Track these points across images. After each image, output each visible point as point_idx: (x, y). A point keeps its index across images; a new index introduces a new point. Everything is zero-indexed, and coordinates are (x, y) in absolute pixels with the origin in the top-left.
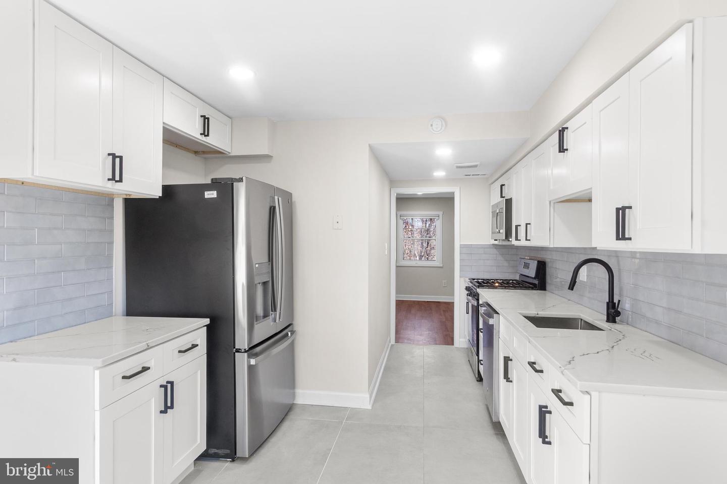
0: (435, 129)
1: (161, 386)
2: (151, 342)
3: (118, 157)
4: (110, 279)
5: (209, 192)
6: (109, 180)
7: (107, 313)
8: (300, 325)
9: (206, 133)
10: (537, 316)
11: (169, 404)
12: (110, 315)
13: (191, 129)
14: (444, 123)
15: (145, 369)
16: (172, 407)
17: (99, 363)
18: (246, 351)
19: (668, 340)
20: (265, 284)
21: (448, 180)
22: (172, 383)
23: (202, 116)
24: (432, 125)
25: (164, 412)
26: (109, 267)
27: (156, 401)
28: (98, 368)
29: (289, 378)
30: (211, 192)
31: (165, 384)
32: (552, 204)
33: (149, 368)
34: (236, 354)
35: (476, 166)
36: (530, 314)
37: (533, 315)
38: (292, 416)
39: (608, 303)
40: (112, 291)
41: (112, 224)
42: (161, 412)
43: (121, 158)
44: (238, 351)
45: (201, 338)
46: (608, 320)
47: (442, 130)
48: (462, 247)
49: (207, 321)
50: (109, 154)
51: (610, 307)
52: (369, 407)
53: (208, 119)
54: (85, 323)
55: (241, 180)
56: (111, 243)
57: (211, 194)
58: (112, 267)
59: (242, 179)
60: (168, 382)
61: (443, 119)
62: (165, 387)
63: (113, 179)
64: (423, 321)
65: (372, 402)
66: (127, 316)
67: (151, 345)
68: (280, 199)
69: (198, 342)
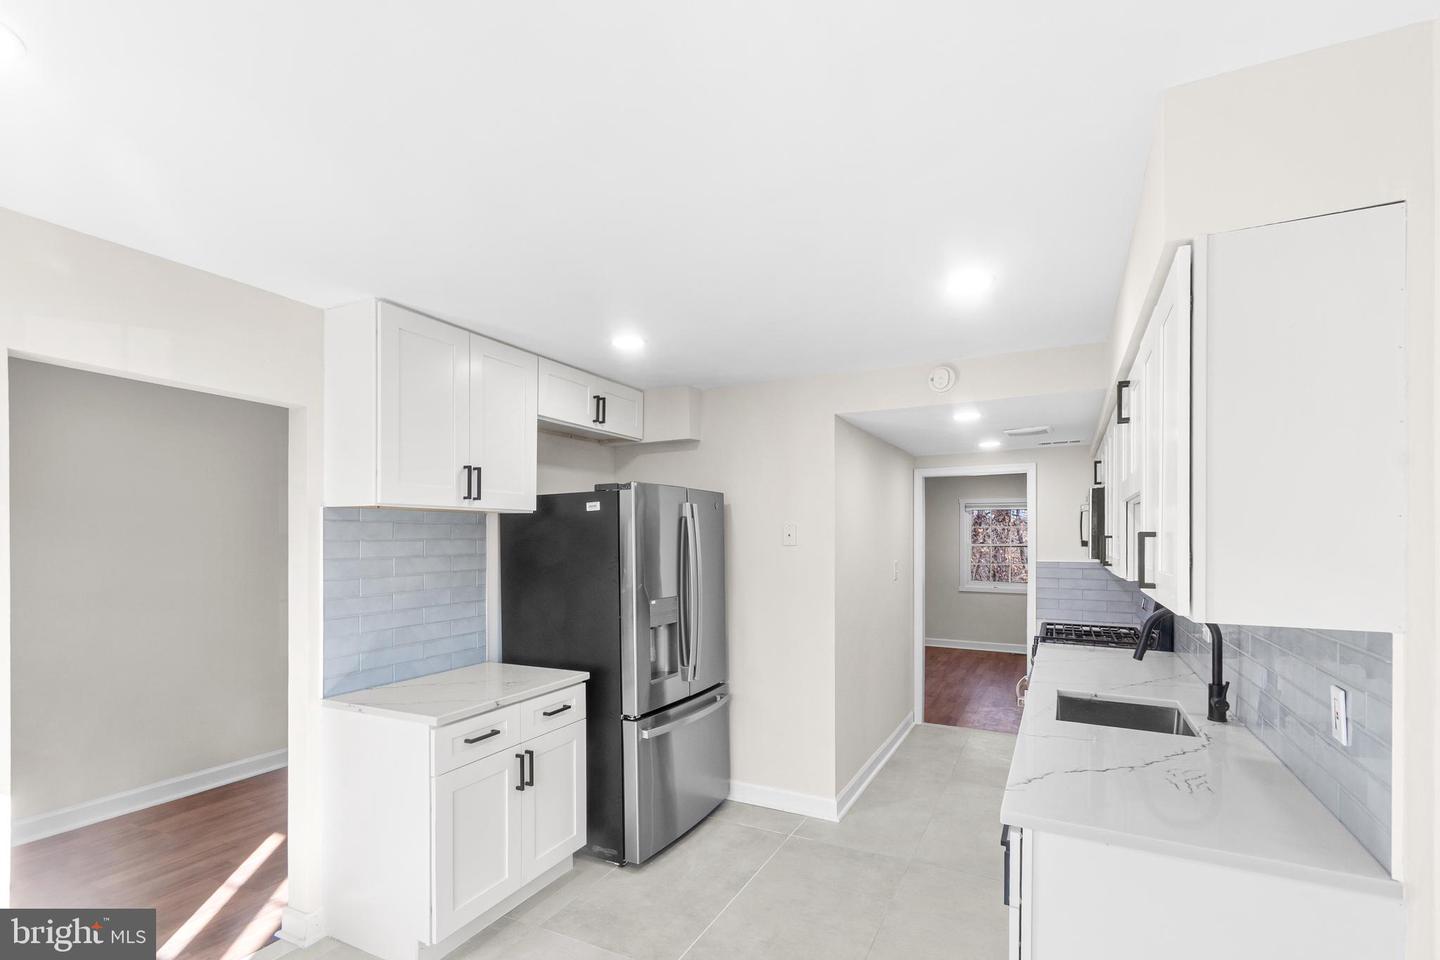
0: (937, 386)
1: (517, 756)
2: (502, 700)
3: (475, 469)
4: (482, 616)
5: (591, 504)
6: (465, 498)
7: (479, 657)
8: (737, 684)
9: (600, 418)
10: (1095, 698)
11: (527, 779)
12: (483, 661)
13: (580, 415)
14: (951, 372)
15: (495, 733)
16: (531, 783)
17: (434, 721)
18: (636, 720)
19: (1283, 763)
20: (671, 627)
21: (1008, 453)
22: (531, 753)
23: (595, 397)
24: (932, 380)
25: (521, 788)
26: (480, 599)
27: (510, 775)
28: (434, 728)
29: (721, 763)
30: (594, 503)
31: (523, 753)
32: (1130, 506)
33: (498, 732)
34: (624, 722)
35: (1045, 431)
36: (1083, 694)
37: (1089, 698)
38: (718, 818)
39: (1211, 687)
40: (484, 631)
41: (483, 546)
42: (518, 788)
43: (479, 470)
44: (626, 718)
45: (577, 698)
46: (1211, 717)
47: (951, 384)
48: (1039, 566)
49: (586, 675)
50: (465, 467)
51: (1215, 693)
52: (836, 819)
53: (604, 399)
54: (451, 669)
55: (627, 486)
56: (483, 571)
57: (594, 506)
58: (484, 600)
59: (630, 484)
60: (527, 752)
61: (951, 367)
62: (521, 757)
63: (469, 497)
64: (991, 688)
65: (843, 812)
66: (503, 662)
67: (501, 704)
68: (695, 506)
69: (573, 703)
